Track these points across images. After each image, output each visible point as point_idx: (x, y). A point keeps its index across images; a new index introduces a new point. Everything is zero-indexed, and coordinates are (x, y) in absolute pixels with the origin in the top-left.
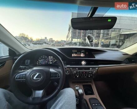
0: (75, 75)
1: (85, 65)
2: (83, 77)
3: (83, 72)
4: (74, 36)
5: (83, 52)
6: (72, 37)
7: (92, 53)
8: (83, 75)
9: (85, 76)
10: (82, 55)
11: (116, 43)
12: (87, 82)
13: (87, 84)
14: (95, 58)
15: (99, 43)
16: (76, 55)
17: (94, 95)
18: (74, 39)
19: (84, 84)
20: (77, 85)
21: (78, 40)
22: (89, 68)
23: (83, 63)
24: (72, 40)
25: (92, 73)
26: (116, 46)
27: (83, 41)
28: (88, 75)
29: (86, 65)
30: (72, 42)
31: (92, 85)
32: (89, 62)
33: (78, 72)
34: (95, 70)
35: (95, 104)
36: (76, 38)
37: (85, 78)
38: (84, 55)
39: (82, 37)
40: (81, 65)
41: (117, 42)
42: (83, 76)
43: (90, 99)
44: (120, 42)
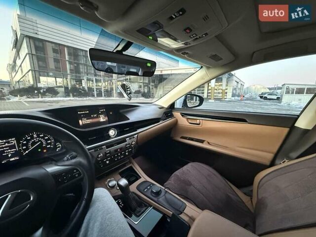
0: (102, 160)
1: (115, 137)
2: (118, 160)
3: (116, 151)
4: (39, 66)
5: (102, 113)
6: (33, 70)
7: (121, 111)
8: (117, 154)
9: (121, 154)
10: (102, 119)
11: (140, 89)
12: (124, 165)
13: (126, 167)
14: (129, 119)
15: (112, 89)
16: (89, 121)
17: (140, 178)
18: (42, 78)
19: (120, 171)
20: (109, 180)
21: (59, 80)
22: (124, 140)
23: (112, 133)
24: (37, 80)
25: (130, 147)
26: (140, 95)
27: (74, 82)
28: (125, 151)
29: (118, 135)
30: (39, 85)
31: (133, 166)
32: (121, 130)
33: (108, 153)
34: (134, 139)
35: (146, 188)
36: (48, 76)
37: (121, 158)
38: (107, 118)
39: (68, 72)
40: (109, 137)
41: (140, 87)
42: (118, 156)
43: (138, 188)
44: (144, 86)
